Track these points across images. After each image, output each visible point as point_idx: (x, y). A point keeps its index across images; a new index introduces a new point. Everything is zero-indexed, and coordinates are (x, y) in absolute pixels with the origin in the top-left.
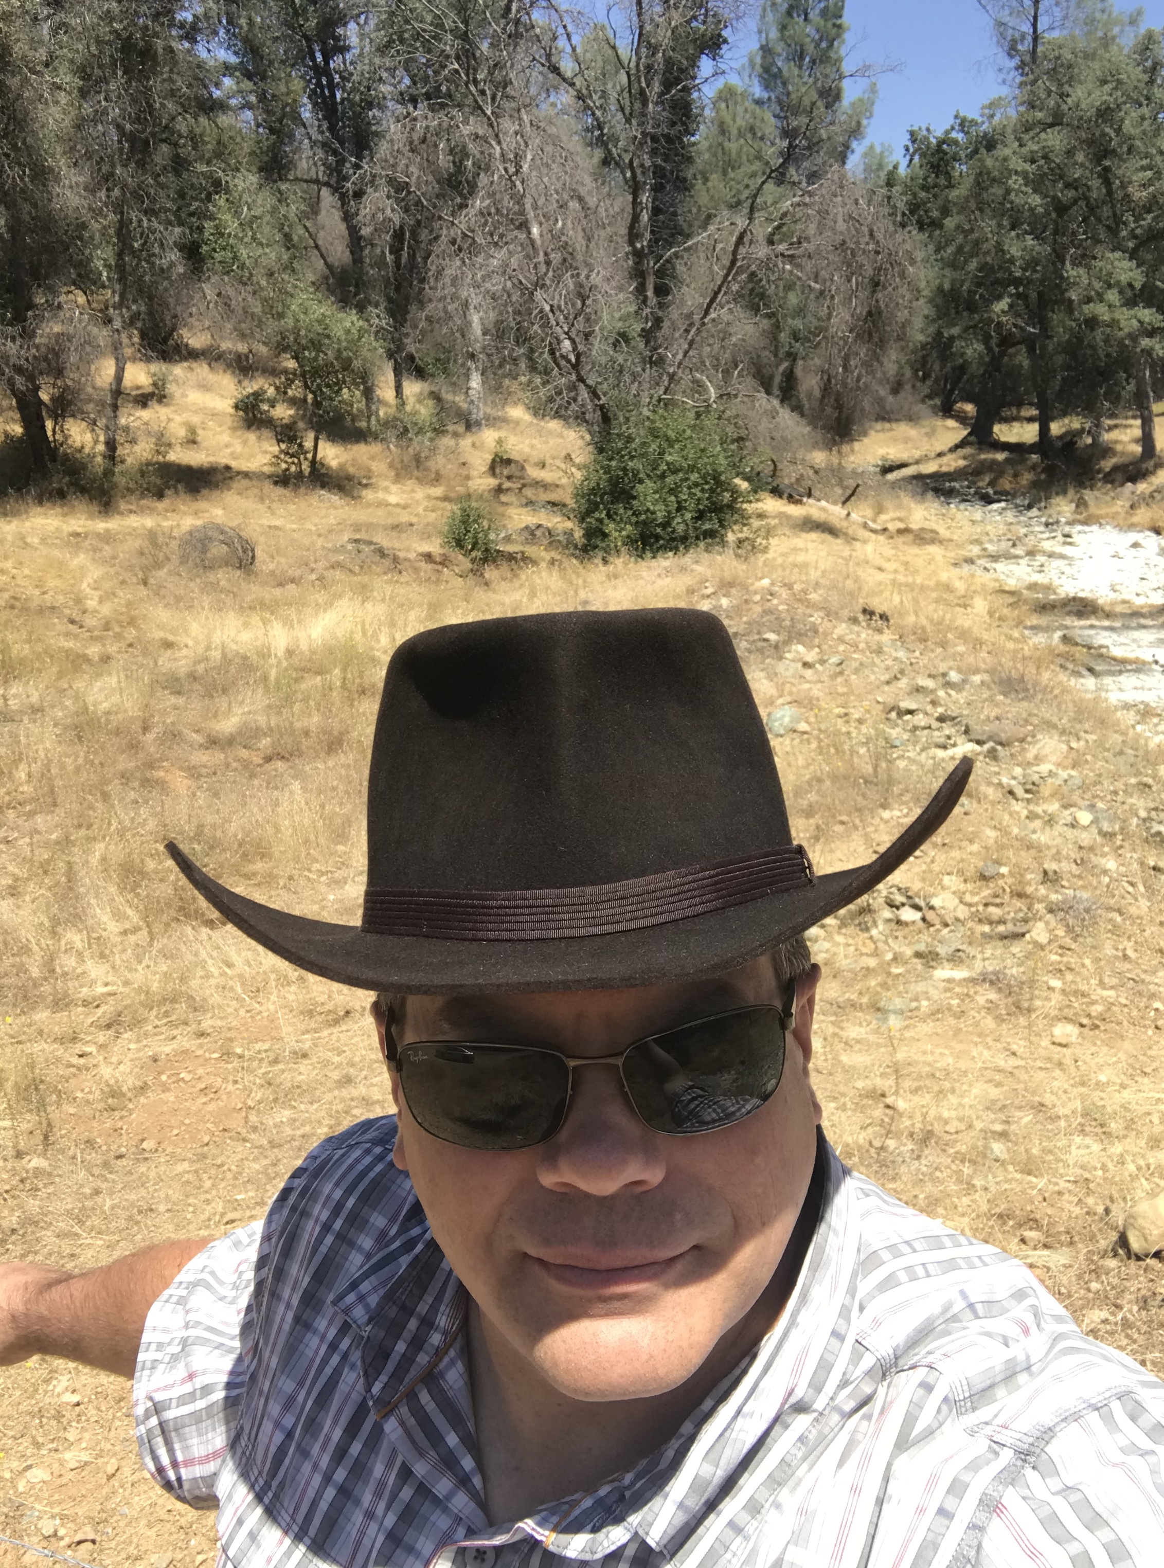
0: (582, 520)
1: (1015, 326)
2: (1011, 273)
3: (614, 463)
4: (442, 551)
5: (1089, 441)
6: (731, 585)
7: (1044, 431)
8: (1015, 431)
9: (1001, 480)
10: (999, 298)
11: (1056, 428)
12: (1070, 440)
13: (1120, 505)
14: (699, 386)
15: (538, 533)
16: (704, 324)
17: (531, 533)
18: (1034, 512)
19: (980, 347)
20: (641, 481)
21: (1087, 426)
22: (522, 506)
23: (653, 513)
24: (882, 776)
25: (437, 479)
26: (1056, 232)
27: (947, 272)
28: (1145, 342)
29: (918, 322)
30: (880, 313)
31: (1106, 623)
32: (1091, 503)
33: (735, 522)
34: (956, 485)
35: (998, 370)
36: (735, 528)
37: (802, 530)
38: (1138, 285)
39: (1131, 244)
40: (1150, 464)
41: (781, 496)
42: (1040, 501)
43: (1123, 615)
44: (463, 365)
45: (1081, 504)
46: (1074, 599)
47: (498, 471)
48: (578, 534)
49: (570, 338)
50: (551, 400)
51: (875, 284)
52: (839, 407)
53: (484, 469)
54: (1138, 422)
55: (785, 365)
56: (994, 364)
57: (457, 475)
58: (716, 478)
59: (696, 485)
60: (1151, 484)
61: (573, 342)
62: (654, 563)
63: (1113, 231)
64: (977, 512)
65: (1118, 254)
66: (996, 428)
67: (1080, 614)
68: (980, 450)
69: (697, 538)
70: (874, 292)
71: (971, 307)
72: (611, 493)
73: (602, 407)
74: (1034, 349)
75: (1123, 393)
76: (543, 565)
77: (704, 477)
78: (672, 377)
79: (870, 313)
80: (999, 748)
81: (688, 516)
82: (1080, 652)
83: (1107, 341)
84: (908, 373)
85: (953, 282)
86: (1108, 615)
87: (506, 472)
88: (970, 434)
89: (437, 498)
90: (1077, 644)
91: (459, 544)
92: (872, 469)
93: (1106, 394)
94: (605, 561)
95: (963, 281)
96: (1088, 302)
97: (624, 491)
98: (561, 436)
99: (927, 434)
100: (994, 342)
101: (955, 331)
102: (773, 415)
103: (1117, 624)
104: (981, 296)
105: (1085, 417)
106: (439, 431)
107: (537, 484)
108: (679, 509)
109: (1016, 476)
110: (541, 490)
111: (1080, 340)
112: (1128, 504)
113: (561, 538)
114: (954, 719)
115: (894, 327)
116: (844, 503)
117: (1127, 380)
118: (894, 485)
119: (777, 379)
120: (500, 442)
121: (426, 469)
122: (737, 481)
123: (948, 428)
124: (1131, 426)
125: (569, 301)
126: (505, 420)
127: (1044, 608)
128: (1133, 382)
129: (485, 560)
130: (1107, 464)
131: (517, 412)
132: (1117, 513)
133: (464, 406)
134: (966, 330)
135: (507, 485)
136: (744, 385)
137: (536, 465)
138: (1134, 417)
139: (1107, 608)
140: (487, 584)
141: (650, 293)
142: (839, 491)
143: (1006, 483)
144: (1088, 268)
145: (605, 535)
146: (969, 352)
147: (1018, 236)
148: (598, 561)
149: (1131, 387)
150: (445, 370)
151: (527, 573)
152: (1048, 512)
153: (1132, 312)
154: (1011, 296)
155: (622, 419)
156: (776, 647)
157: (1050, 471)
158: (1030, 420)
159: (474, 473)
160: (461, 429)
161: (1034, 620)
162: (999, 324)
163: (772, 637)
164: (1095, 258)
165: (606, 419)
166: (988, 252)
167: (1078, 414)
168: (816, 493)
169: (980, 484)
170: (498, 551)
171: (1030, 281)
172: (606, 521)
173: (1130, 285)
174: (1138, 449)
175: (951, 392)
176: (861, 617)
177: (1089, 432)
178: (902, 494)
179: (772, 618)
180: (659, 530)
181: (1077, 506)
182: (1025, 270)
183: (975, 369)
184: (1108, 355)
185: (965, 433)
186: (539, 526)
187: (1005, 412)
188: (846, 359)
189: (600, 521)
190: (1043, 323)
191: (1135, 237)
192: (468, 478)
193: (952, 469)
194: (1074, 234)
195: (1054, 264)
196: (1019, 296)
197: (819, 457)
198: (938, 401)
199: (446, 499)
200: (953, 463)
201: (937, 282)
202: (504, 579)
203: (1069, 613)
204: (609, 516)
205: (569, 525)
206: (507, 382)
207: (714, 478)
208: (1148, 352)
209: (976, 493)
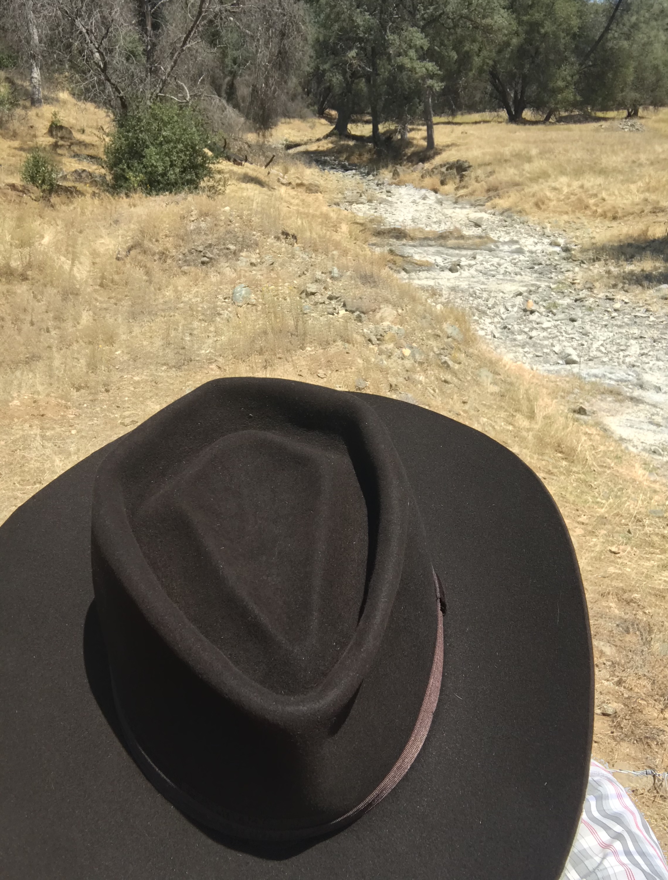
0: (111, 169)
1: (360, 66)
2: (357, 34)
3: (130, 134)
4: (22, 183)
5: (399, 137)
6: (207, 215)
7: (375, 129)
8: (359, 128)
9: (352, 157)
10: (351, 49)
11: (382, 128)
12: (389, 135)
13: (416, 175)
14: (180, 89)
15: (84, 175)
16: (183, 50)
17: (79, 175)
18: (371, 177)
19: (340, 78)
20: (147, 147)
21: (399, 128)
22: (71, 157)
23: (156, 167)
24: (301, 331)
25: (15, 136)
26: (381, 12)
27: (321, 30)
28: (430, 82)
29: (307, 59)
30: (286, 52)
31: (411, 243)
32: (401, 174)
33: (205, 175)
34: (328, 158)
35: (350, 91)
36: (205, 179)
37: (243, 182)
38: (425, 48)
39: (422, 23)
40: (432, 152)
41: (229, 160)
42: (374, 170)
43: (420, 239)
44: (27, 62)
45: (396, 174)
46: (395, 229)
47: (54, 133)
48: (109, 178)
49: (99, 52)
50: (87, 90)
51: (283, 35)
52: (262, 107)
53: (45, 131)
54: (425, 127)
55: (228, 78)
56: (348, 88)
57: (28, 134)
58: (193, 148)
59: (181, 151)
60: (432, 164)
61: (101, 54)
62: (157, 198)
63: (412, 14)
64: (340, 174)
65: (415, 29)
66: (349, 126)
67: (398, 238)
68: (341, 139)
69: (183, 184)
70: (282, 39)
71: (335, 53)
72: (129, 153)
73: (121, 98)
74: (370, 82)
75: (417, 110)
76: (88, 195)
77: (186, 147)
78: (164, 82)
79: (280, 52)
80: (362, 315)
81: (177, 170)
82: (399, 260)
83: (409, 78)
84: (300, 89)
85: (325, 36)
86: (412, 239)
87: (59, 134)
88: (335, 129)
89: (15, 148)
90: (397, 255)
91: (33, 179)
92: (280, 146)
93: (409, 110)
94: (127, 196)
95: (330, 37)
96: (399, 56)
97: (137, 152)
98: (95, 114)
99: (310, 127)
100: (348, 75)
101: (326, 66)
102: (223, 110)
103: (417, 243)
104: (341, 47)
105: (397, 123)
106: (14, 104)
107: (80, 143)
108: (172, 165)
109: (360, 155)
110: (83, 147)
111: (395, 78)
112: (420, 175)
113: (98, 179)
114: (337, 298)
115: (294, 61)
116: (266, 166)
117: (419, 103)
118: (294, 157)
119: (224, 87)
120: (55, 114)
121: (7, 129)
122: (206, 150)
123: (322, 124)
124: (420, 130)
125: (97, 27)
126: (57, 100)
127: (379, 233)
128: (422, 104)
129: (50, 191)
130: (409, 151)
131: (64, 95)
132: (414, 180)
133: (30, 88)
134: (332, 66)
135: (61, 142)
136: (205, 90)
137: (79, 131)
138: (423, 125)
139: (412, 235)
140: (52, 206)
141: (149, 28)
142: (263, 158)
143: (355, 159)
144: (399, 35)
145: (127, 180)
146: (334, 80)
147: (361, 12)
148: (123, 195)
149: (421, 108)
150: (15, 64)
151: (78, 201)
152: (377, 177)
153: (423, 64)
154: (357, 48)
155: (134, 107)
156: (235, 253)
157: (379, 153)
158: (367, 122)
159: (38, 133)
160: (28, 104)
161: (374, 240)
162: (351, 64)
163: (232, 247)
164: (402, 30)
165: (124, 106)
166: (344, 20)
167: (393, 121)
168: (250, 159)
169: (341, 159)
170: (59, 185)
171: (368, 40)
172: (127, 170)
173: (422, 48)
174: (425, 143)
175: (323, 102)
176: (282, 237)
177: (400, 132)
178: (298, 162)
179: (232, 236)
180: (159, 178)
181: (394, 175)
182: (365, 33)
183: (337, 90)
184: (410, 88)
185: (332, 127)
186: (84, 171)
187: (354, 117)
188: (267, 79)
189: (123, 170)
190: (374, 66)
191: (424, 19)
192: (35, 136)
193: (325, 149)
194: (391, 14)
195: (380, 31)
196: (361, 48)
197: (251, 137)
198: (316, 107)
199: (21, 149)
200: (326, 145)
201: (316, 35)
202: (64, 204)
203: (392, 237)
204: (128, 167)
205: (103, 171)
206: (56, 75)
207: (192, 148)
208: (431, 88)
209: (339, 164)
